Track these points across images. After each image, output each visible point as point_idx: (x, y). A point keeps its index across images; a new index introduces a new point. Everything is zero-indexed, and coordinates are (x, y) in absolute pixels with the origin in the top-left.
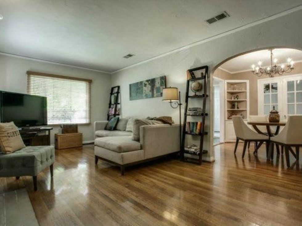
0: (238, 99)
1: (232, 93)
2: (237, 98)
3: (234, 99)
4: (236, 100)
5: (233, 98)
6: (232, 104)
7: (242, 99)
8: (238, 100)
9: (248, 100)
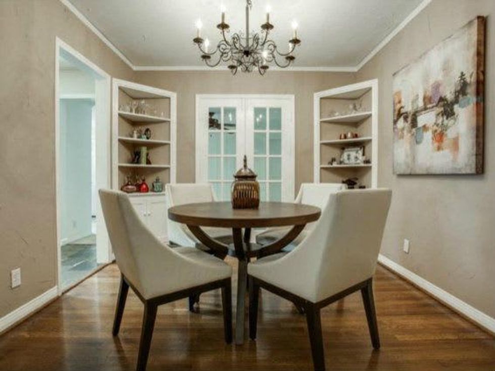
0: (148, 138)
1: (134, 123)
2: (145, 134)
3: (139, 137)
4: (144, 139)
5: (135, 135)
6: (133, 150)
7: (160, 139)
8: (150, 140)
9: (173, 143)
